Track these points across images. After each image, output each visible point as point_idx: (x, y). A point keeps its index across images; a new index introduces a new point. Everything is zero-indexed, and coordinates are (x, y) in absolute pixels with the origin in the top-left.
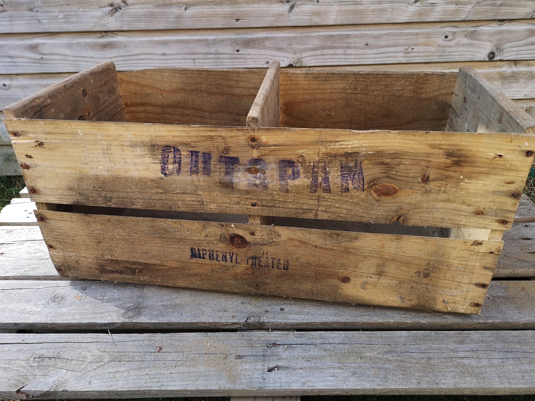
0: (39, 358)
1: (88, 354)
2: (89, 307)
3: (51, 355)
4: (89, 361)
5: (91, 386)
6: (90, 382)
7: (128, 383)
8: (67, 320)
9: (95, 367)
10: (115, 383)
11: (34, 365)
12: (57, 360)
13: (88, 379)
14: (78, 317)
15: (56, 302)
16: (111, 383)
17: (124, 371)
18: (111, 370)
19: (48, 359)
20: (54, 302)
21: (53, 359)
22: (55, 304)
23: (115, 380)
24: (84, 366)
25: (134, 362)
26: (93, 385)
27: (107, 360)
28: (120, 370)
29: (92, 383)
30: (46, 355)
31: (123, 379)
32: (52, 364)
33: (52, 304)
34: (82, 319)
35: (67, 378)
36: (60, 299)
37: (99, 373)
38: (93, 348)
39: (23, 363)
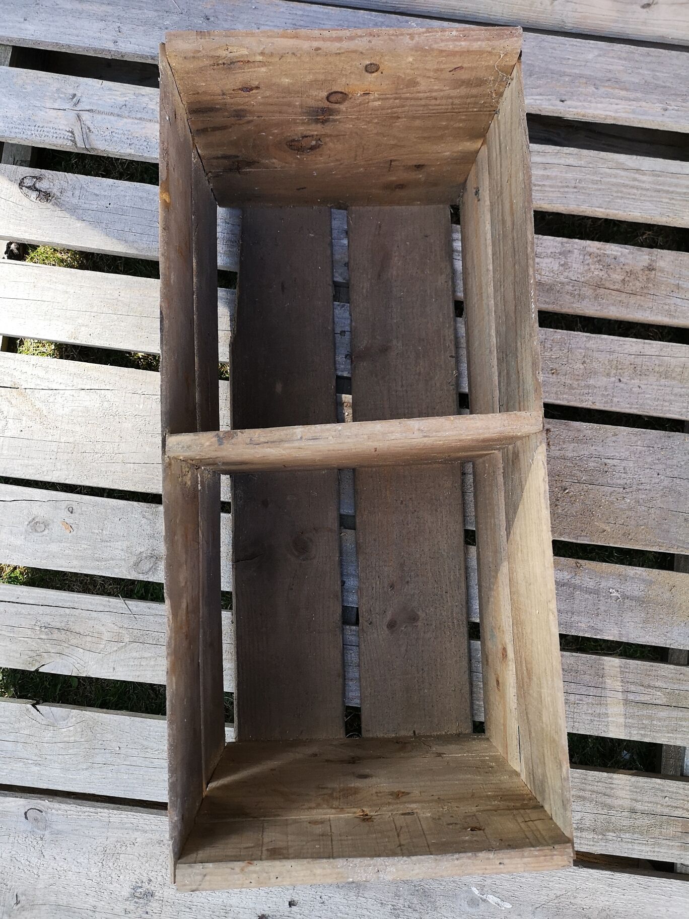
0: (46, 628)
1: (103, 629)
2: (86, 546)
3: (58, 625)
4: (107, 639)
5: (117, 674)
6: (114, 669)
7: (157, 675)
8: (62, 567)
9: (115, 649)
10: (143, 673)
11: (43, 637)
12: (68, 633)
13: (112, 665)
14: (75, 563)
15: (38, 532)
16: (138, 673)
17: (150, 658)
18: (134, 654)
19: (56, 631)
20: (36, 531)
21: (63, 632)
22: (38, 534)
23: (141, 668)
24: (102, 646)
25: (160, 646)
26: (119, 674)
27: (128, 640)
28: (145, 656)
29: (117, 670)
30: (53, 624)
31: (151, 669)
32: (64, 639)
33: (35, 536)
34: (82, 567)
35: (87, 661)
36: (42, 525)
37: (122, 658)
38: (107, 619)
39: (29, 632)
